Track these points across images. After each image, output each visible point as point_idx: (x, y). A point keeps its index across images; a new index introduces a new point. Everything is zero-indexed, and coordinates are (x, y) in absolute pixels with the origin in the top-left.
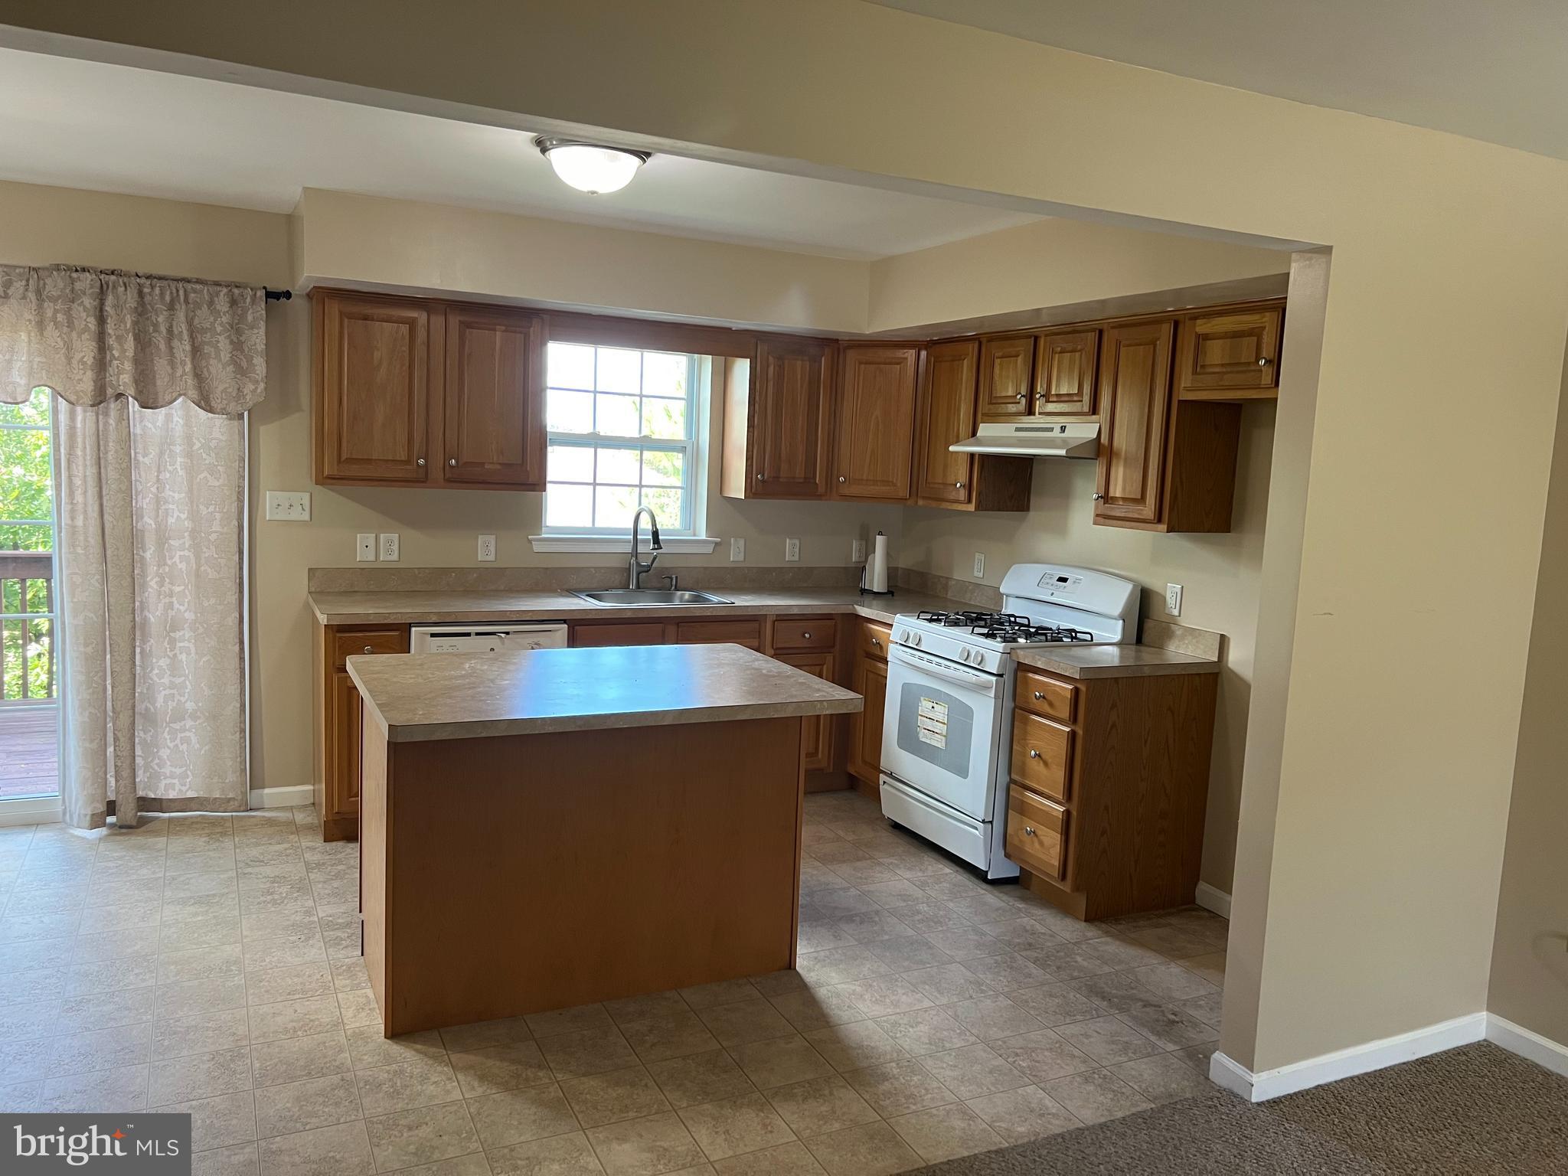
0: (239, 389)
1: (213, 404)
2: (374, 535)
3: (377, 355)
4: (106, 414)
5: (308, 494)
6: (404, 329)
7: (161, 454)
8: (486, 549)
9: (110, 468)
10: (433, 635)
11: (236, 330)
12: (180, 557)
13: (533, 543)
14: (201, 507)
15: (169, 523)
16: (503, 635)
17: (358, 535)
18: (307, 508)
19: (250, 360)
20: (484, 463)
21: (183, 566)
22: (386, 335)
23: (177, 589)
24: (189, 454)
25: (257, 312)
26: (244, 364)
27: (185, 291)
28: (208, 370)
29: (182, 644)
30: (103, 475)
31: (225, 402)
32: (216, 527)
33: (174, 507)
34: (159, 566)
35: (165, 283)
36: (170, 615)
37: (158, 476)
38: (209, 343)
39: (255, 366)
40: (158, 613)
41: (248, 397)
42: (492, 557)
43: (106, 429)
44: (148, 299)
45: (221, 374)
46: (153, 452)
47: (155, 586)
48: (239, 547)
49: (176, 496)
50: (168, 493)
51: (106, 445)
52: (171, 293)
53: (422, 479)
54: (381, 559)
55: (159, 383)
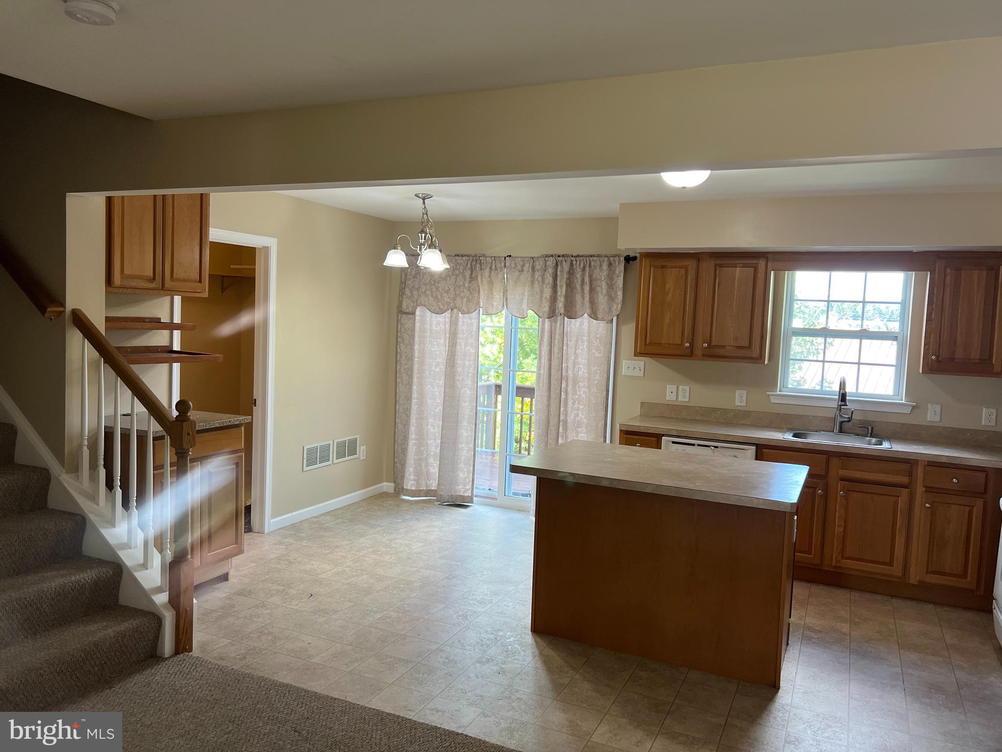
0: (609, 308)
1: (598, 316)
2: (676, 386)
3: (668, 286)
4: (556, 322)
5: (644, 362)
6: (683, 271)
7: (577, 341)
8: (740, 399)
9: (556, 347)
10: (673, 442)
11: (611, 278)
12: (583, 391)
13: (771, 397)
14: (591, 367)
15: (579, 374)
16: (712, 448)
17: (668, 386)
18: (642, 370)
19: (616, 293)
20: (725, 346)
21: (584, 396)
22: (672, 275)
23: (581, 407)
24: (589, 341)
25: (620, 268)
26: (613, 295)
27: (590, 261)
28: (597, 299)
29: (582, 435)
30: (552, 350)
31: (604, 314)
32: (597, 377)
33: (582, 366)
34: (573, 395)
35: (581, 258)
36: (577, 420)
37: (575, 352)
38: (599, 286)
39: (618, 296)
40: (571, 418)
41: (614, 312)
42: (744, 404)
43: (555, 329)
44: (575, 266)
45: (602, 300)
46: (574, 339)
47: (571, 405)
48: (607, 388)
49: (583, 361)
50: (580, 360)
51: (555, 336)
52: (584, 263)
53: (690, 354)
54: (679, 400)
55: (577, 306)
